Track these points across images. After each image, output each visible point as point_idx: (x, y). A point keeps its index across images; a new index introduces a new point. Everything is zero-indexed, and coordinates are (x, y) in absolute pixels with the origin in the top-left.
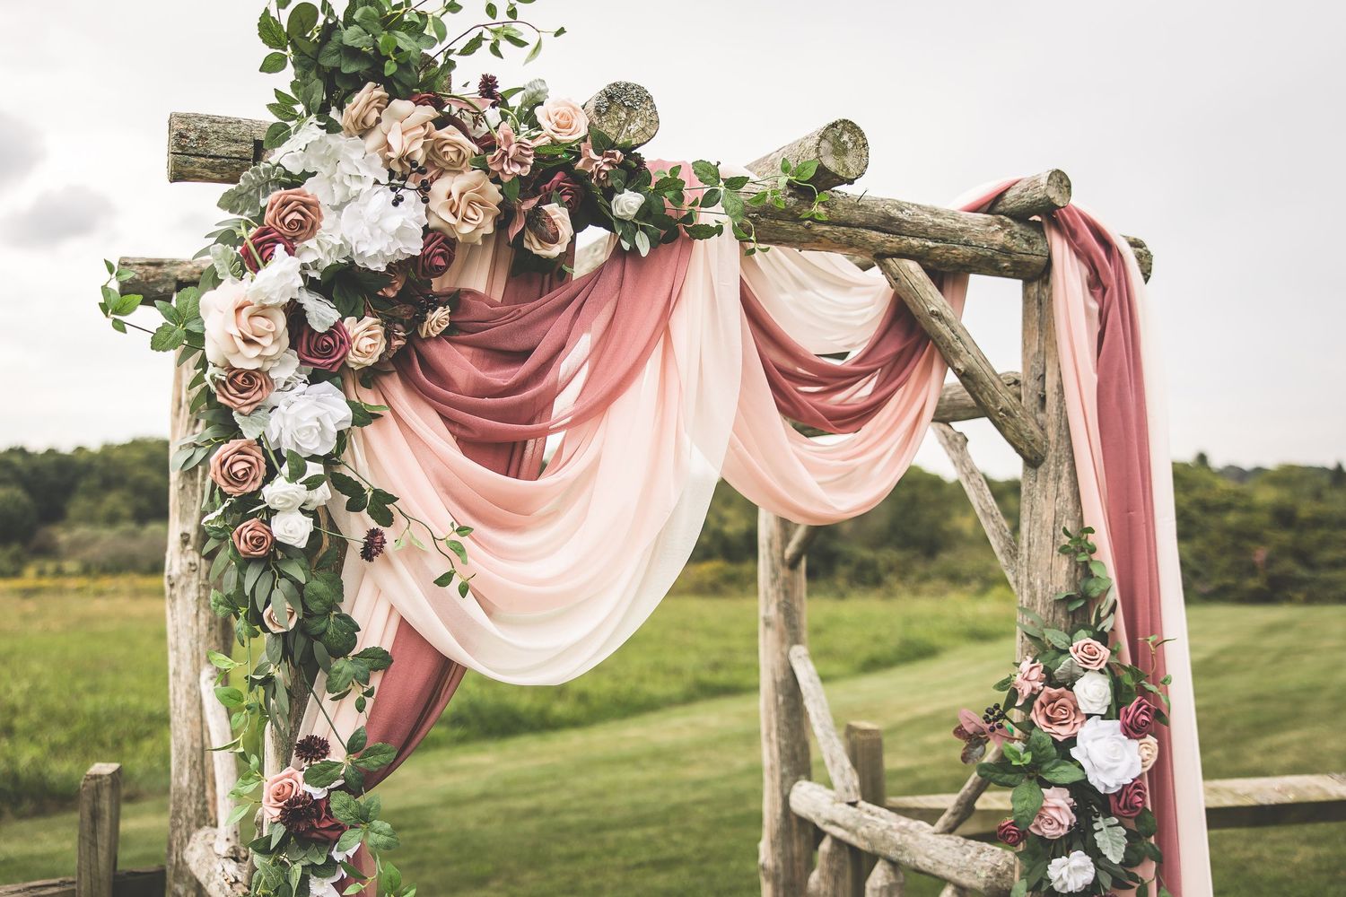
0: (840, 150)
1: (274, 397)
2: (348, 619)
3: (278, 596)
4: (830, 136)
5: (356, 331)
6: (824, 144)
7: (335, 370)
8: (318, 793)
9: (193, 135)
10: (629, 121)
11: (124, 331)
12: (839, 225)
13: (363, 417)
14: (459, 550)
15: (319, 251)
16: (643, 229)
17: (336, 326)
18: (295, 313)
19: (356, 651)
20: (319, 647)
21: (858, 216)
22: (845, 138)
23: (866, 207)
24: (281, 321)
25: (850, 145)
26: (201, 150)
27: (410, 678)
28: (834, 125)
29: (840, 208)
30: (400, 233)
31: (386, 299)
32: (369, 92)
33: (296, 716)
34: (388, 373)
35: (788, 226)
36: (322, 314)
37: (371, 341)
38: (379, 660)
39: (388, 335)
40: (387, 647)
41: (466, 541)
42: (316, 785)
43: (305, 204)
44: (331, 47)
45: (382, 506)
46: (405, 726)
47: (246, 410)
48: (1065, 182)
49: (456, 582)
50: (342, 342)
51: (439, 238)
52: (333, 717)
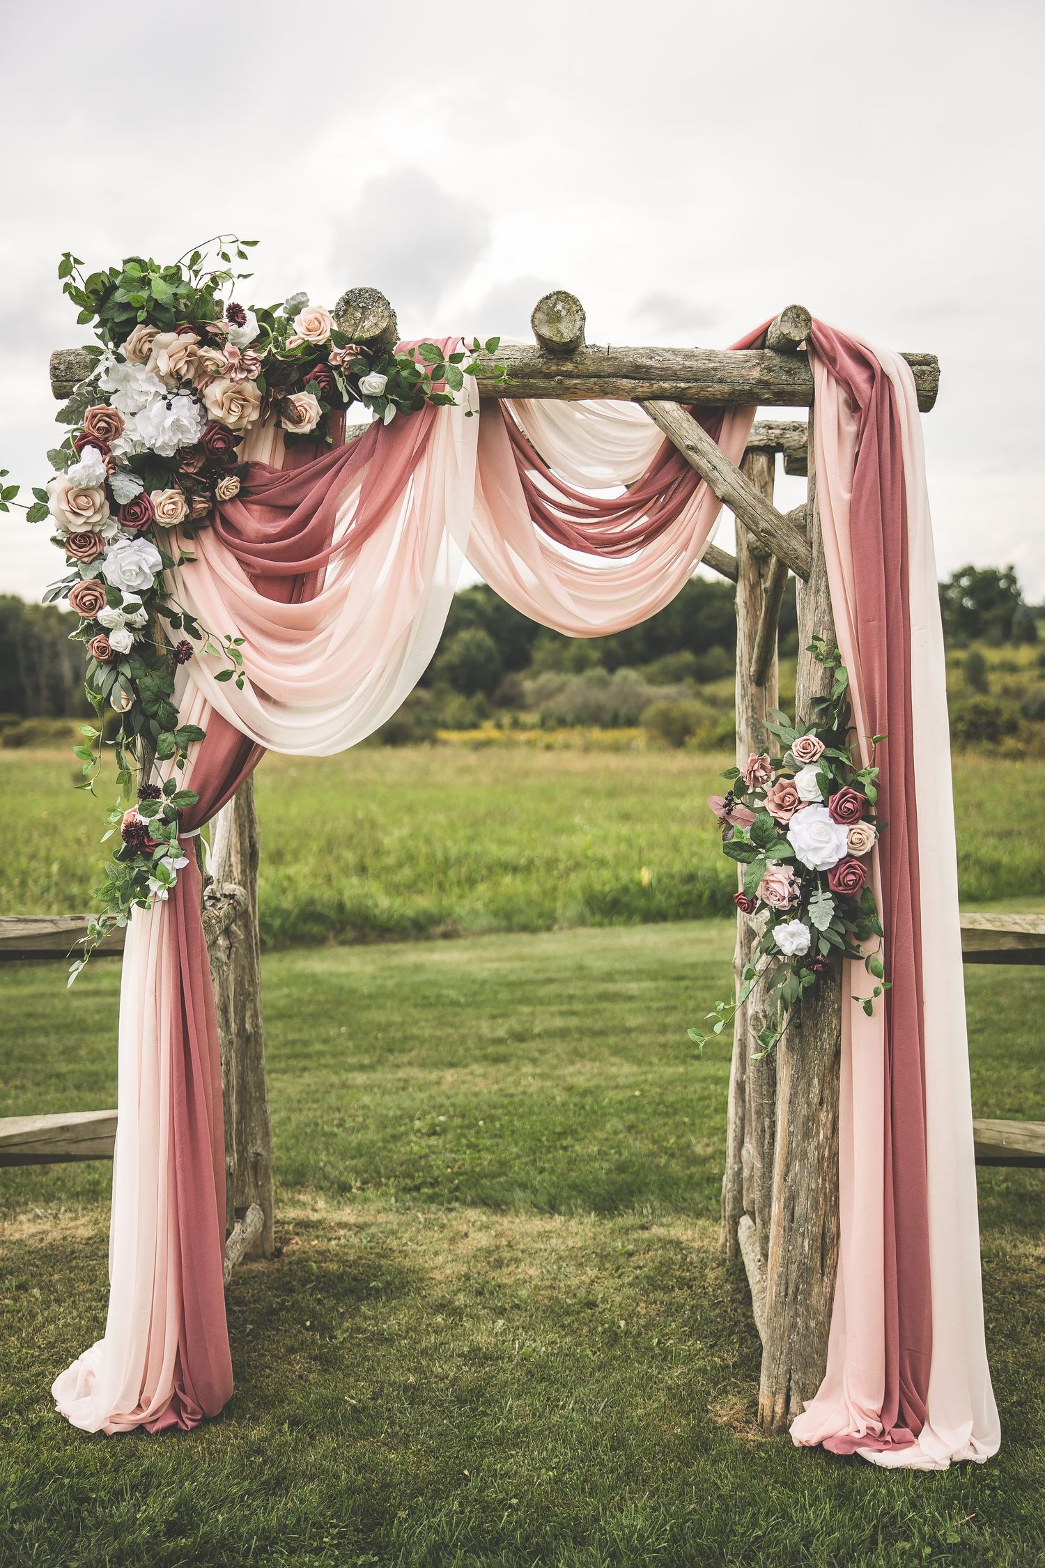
0: (554, 318)
1: (106, 548)
2: (171, 705)
3: (117, 687)
4: (545, 307)
5: (159, 500)
6: (539, 315)
7: (144, 529)
8: (145, 821)
9: (62, 367)
10: (363, 319)
11: (7, 510)
12: (590, 376)
13: (167, 562)
14: (237, 656)
15: (121, 447)
16: (393, 401)
17: (137, 500)
18: (107, 488)
19: (179, 727)
20: (153, 724)
21: (606, 367)
22: (559, 307)
23: (616, 359)
24: (99, 497)
25: (564, 313)
26: (68, 377)
27: (224, 748)
28: (547, 298)
29: (588, 362)
30: (177, 426)
31: (187, 475)
32: (139, 332)
33: (146, 771)
34: (205, 528)
35: (541, 383)
36: (128, 488)
37: (172, 506)
38: (195, 734)
39: (189, 502)
40: (203, 726)
41: (244, 648)
42: (145, 816)
43: (108, 415)
44: (110, 304)
45: (189, 624)
46: (215, 783)
47: (85, 560)
48: (803, 317)
49: (235, 677)
50: (146, 509)
51: (216, 427)
52: (164, 772)
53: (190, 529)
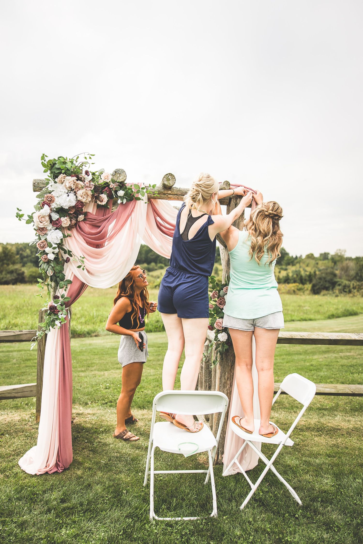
0: (168, 180)
1: (48, 232)
2: (63, 274)
3: (49, 269)
4: (166, 177)
5: (63, 220)
6: (164, 179)
7: (59, 227)
8: (56, 305)
9: (36, 183)
10: (119, 177)
11: (21, 220)
12: (175, 195)
13: (65, 236)
14: (83, 261)
15: (54, 205)
16: (126, 198)
17: (58, 220)
18: (50, 217)
19: (65, 280)
20: (58, 279)
21: (179, 193)
22: (170, 177)
23: (181, 191)
24: (47, 218)
25: (171, 179)
26: (38, 186)
27: (76, 286)
28: (167, 175)
29: (175, 191)
30: (70, 201)
31: (70, 214)
32: (61, 176)
33: (55, 291)
34: (74, 228)
35: (163, 196)
36: (55, 216)
37: (66, 222)
38: (70, 282)
39: (71, 221)
40: (72, 280)
41: (84, 260)
42: (55, 303)
43: (51, 197)
44: (54, 168)
45: (69, 253)
46: (74, 295)
47: (42, 235)
48: (228, 184)
49: (82, 267)
50: (60, 222)
51: (79, 201)
52: (60, 292)
53: (70, 228)
